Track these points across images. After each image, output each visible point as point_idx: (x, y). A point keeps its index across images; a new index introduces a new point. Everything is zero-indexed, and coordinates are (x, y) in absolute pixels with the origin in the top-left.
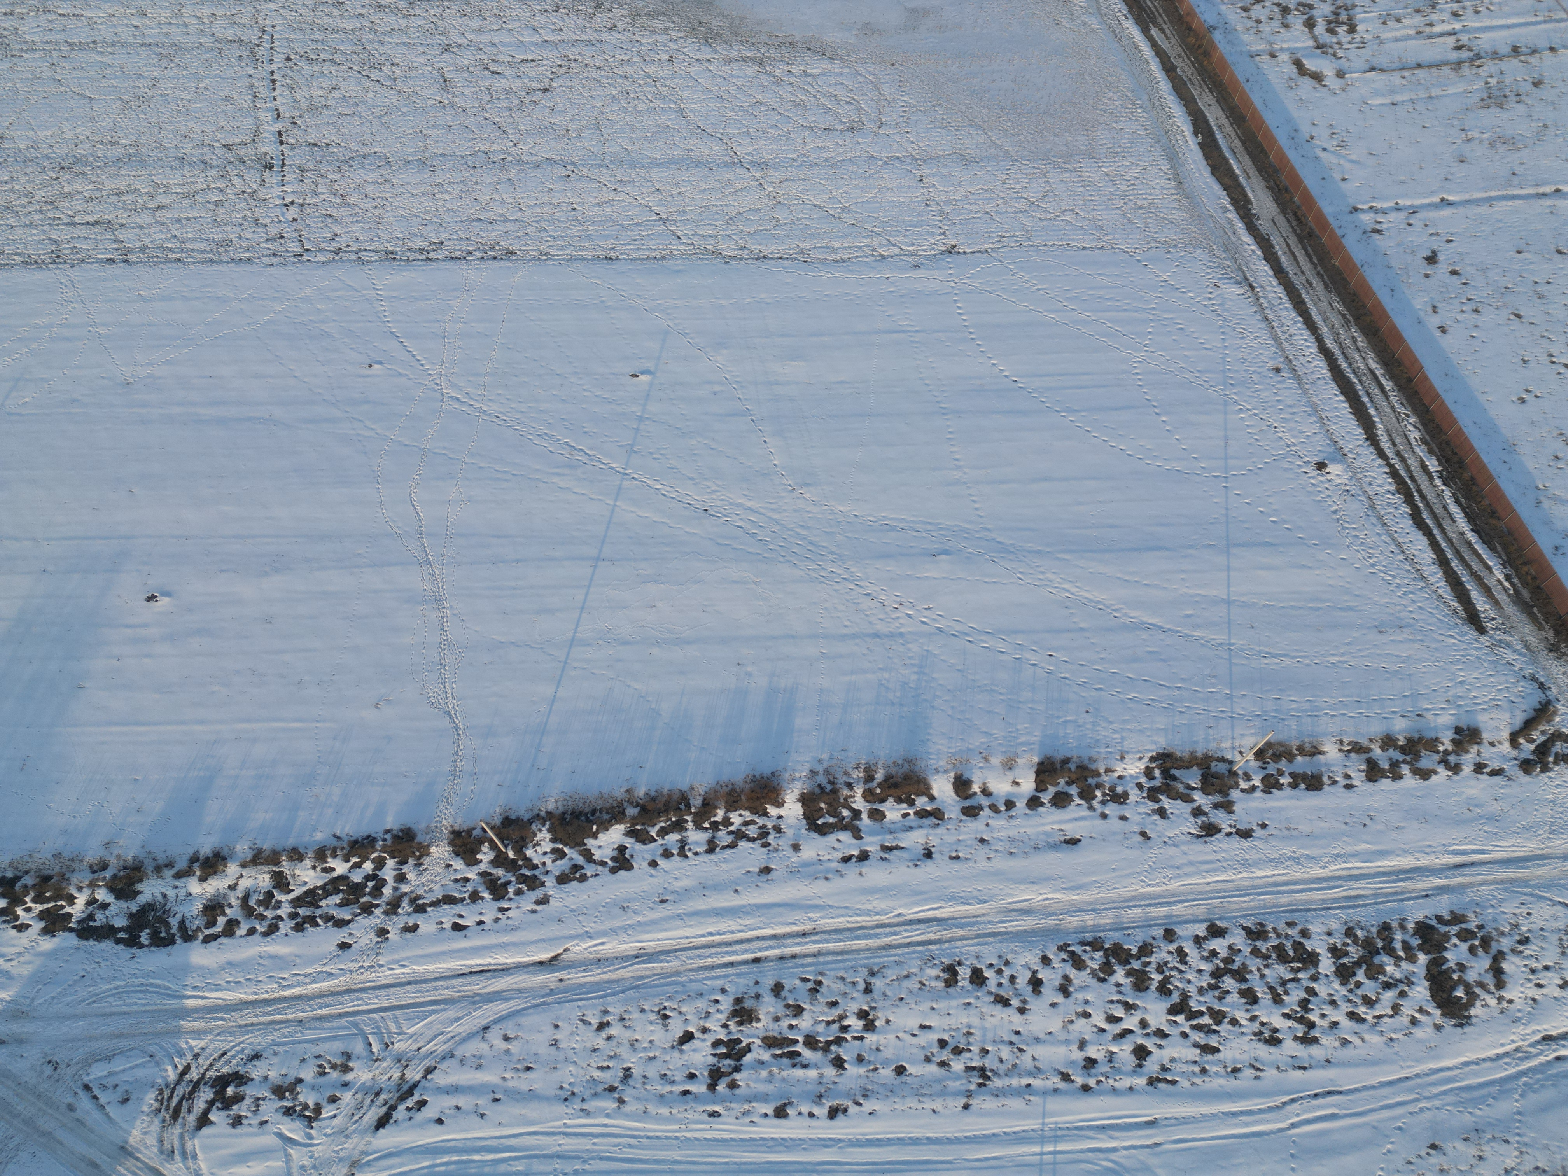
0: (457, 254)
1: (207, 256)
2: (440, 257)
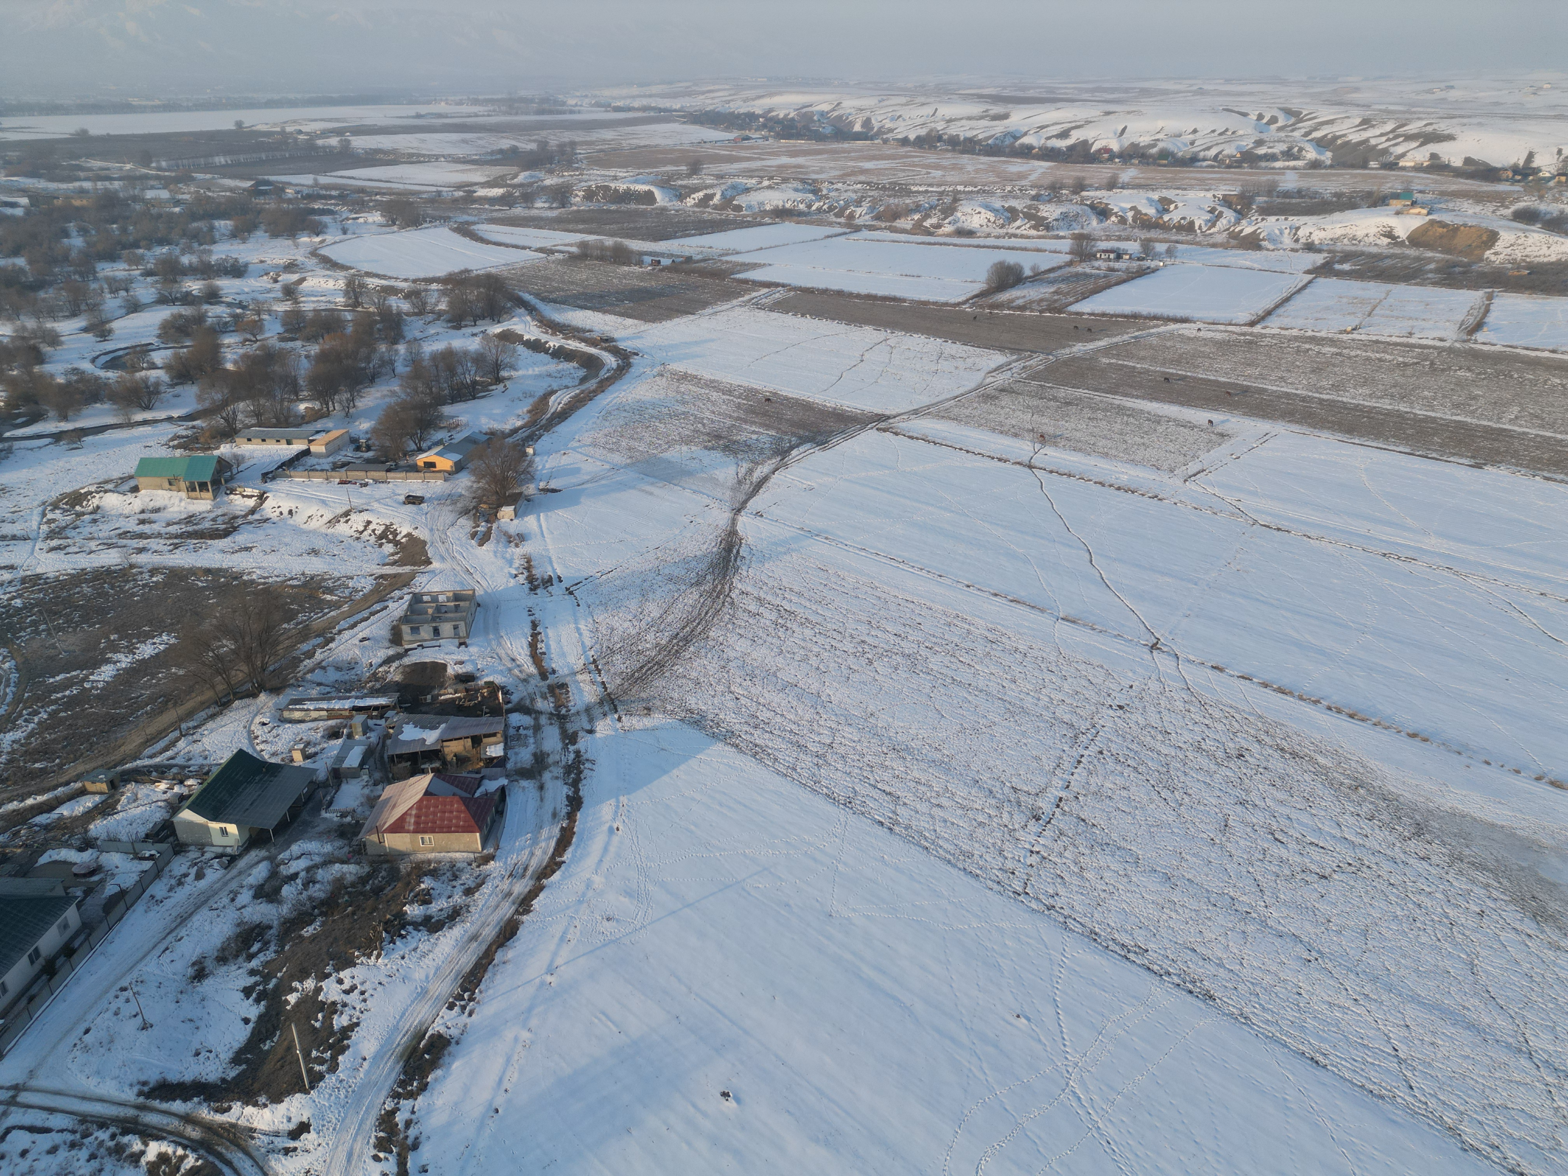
0: (1156, 968)
1: (948, 856)
2: (1138, 962)
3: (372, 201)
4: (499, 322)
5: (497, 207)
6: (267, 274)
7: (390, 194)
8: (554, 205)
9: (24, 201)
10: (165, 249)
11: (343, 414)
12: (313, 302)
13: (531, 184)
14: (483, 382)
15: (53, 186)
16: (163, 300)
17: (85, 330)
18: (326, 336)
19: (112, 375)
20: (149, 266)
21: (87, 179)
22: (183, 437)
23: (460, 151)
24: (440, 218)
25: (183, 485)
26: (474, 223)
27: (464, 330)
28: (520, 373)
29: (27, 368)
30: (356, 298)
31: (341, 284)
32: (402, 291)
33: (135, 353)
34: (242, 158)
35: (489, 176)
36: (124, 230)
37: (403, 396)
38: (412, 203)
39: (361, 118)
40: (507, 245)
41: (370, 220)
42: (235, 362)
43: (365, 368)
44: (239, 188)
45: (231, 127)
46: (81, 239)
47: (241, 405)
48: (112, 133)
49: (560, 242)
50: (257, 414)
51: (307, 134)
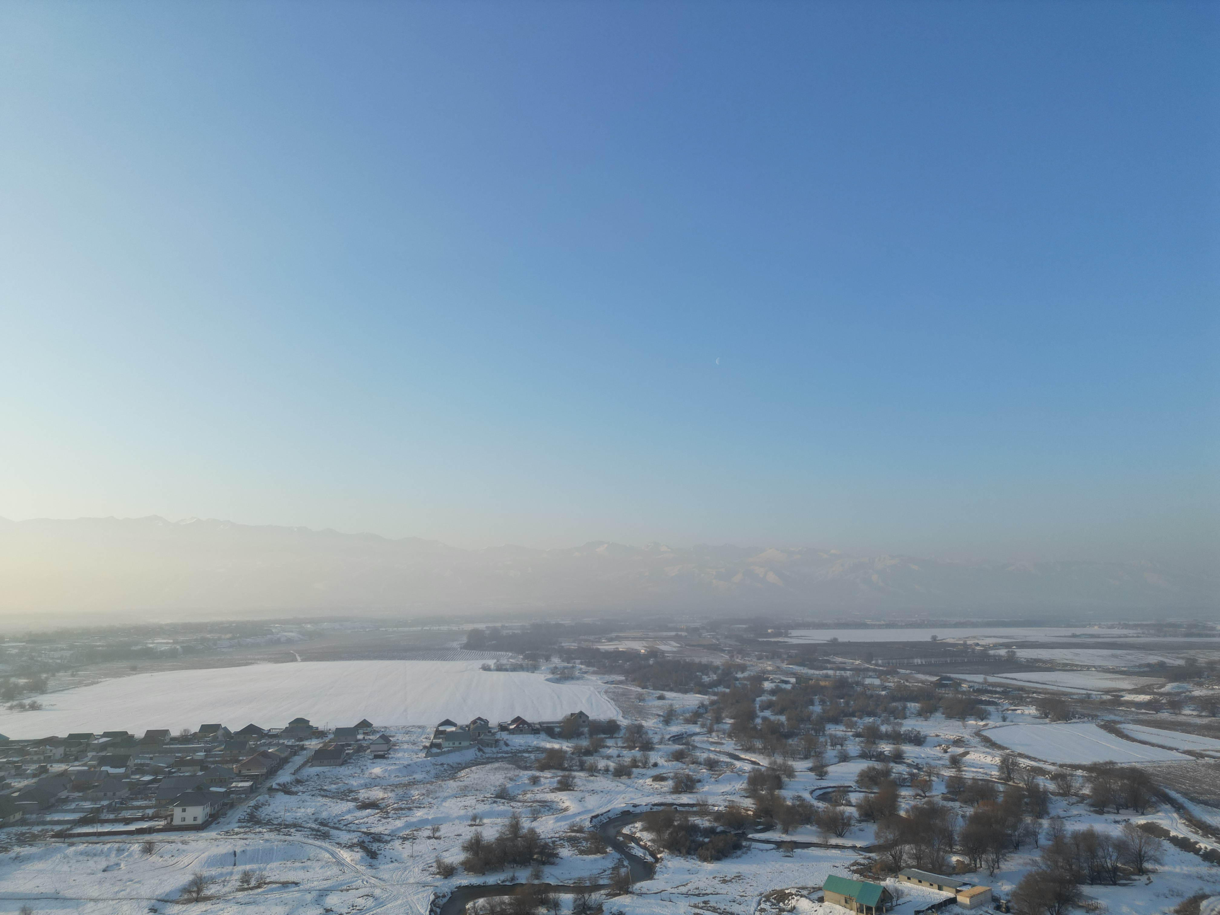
3: (1029, 697)
4: (1143, 814)
5: (1143, 711)
6: (940, 745)
7: (1045, 694)
8: (1204, 714)
9: (793, 680)
10: (871, 720)
11: (988, 872)
12: (973, 772)
13: (1179, 694)
14: (1125, 870)
15: (811, 672)
16: (864, 756)
17: (811, 769)
18: (980, 802)
19: (821, 805)
20: (860, 730)
21: (831, 669)
22: (861, 864)
23: (1110, 664)
24: (1088, 715)
25: (855, 905)
26: (1120, 722)
27: (1106, 816)
28: (1166, 868)
29: (771, 790)
30: (1009, 773)
31: (998, 760)
32: (1049, 773)
33: (839, 791)
34: (933, 661)
35: (1136, 685)
36: (847, 704)
37: (1044, 867)
38: (1064, 702)
39: (1026, 636)
40: (1153, 745)
41: (1027, 712)
42: (907, 811)
43: (1011, 835)
44: (928, 681)
45: (929, 639)
46: (820, 707)
47: (907, 847)
48: (851, 641)
49: (1210, 748)
50: (918, 858)
51: (982, 646)
